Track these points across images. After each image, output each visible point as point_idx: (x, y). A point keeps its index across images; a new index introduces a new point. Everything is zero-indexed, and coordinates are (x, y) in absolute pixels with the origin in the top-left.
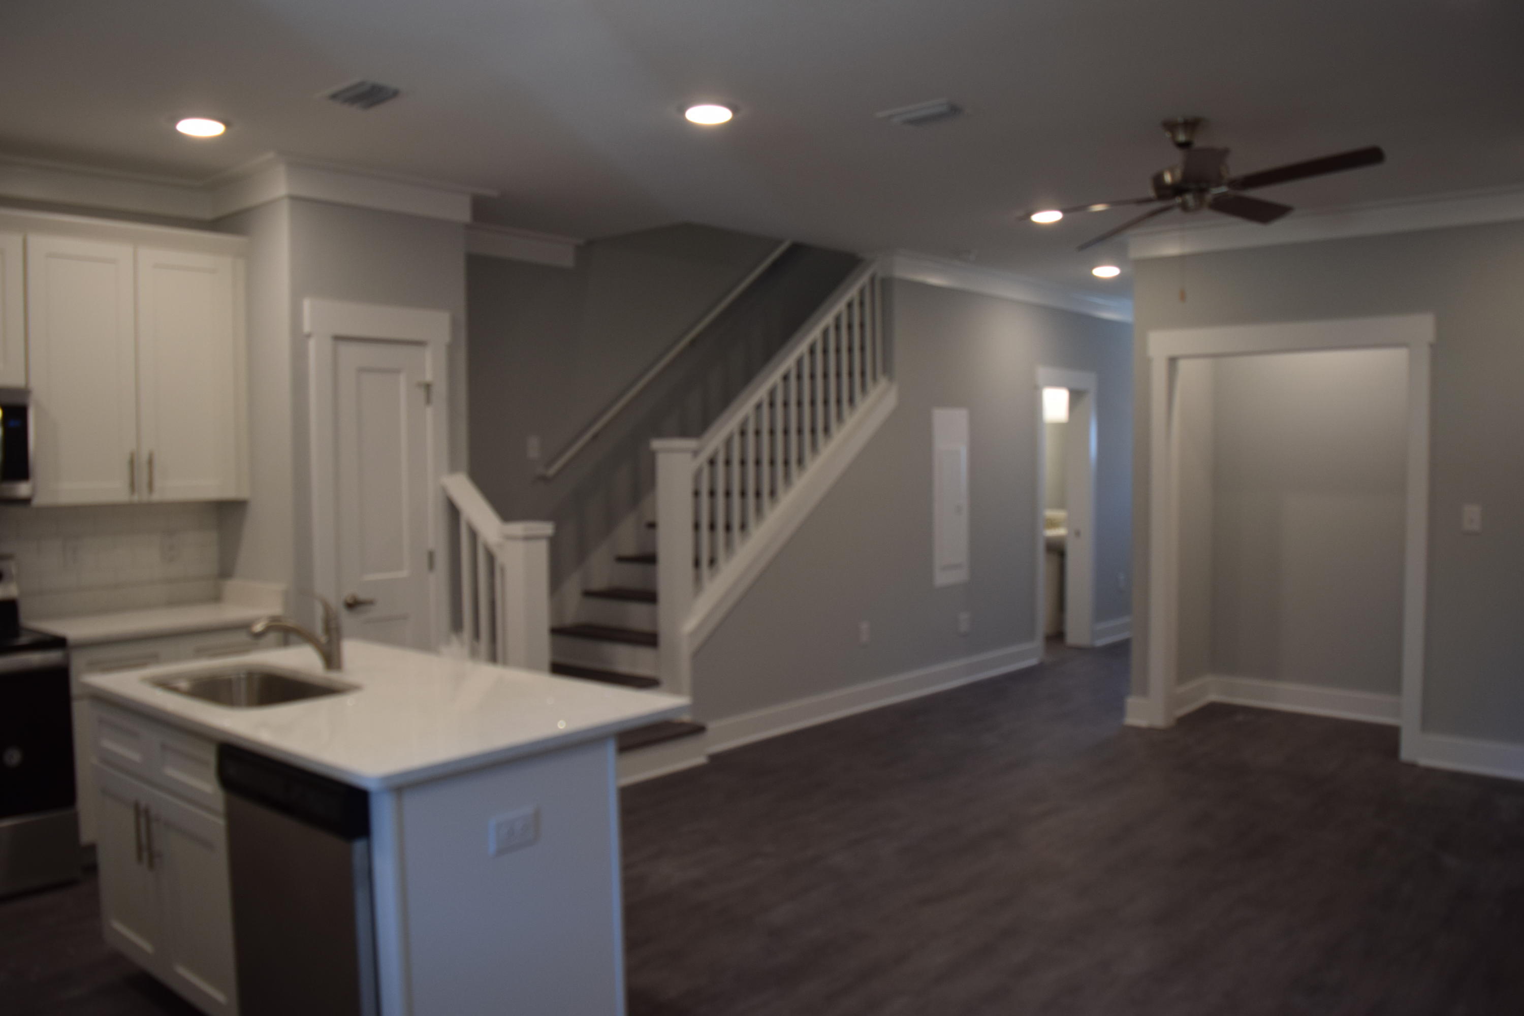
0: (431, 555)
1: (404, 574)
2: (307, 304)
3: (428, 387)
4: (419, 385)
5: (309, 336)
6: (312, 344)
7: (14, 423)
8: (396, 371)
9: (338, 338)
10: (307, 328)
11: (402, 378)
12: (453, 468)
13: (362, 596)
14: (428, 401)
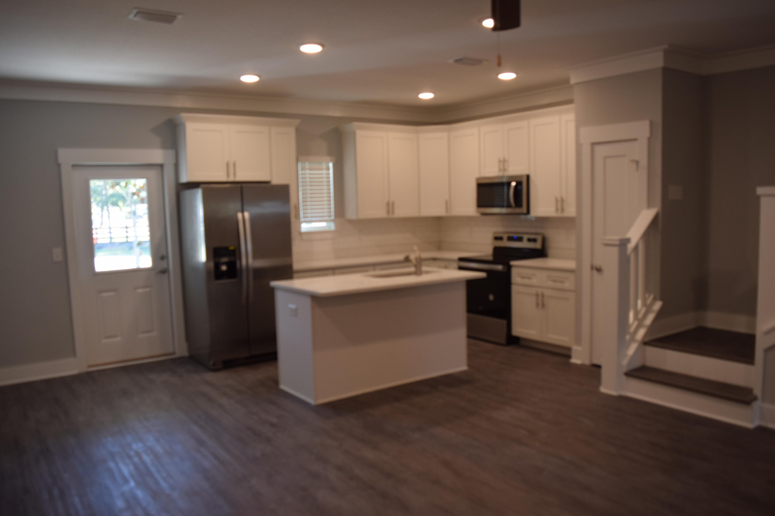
2: (582, 131)
3: (637, 162)
4: (632, 161)
5: (583, 145)
6: (584, 148)
7: (519, 188)
8: (623, 156)
9: (593, 144)
10: (582, 141)
11: (626, 159)
13: (601, 267)
14: (637, 169)
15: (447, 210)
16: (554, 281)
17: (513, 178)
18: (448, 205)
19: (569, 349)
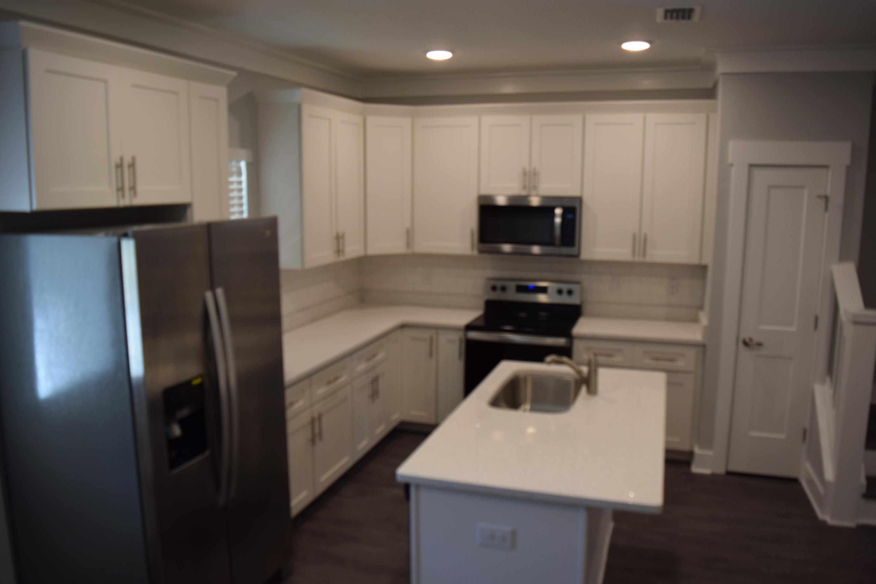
0: (816, 319)
1: (793, 329)
2: (732, 145)
3: (826, 198)
4: (819, 197)
5: (732, 165)
6: (733, 170)
7: (569, 216)
8: (802, 187)
9: (751, 166)
10: (730, 160)
11: (806, 192)
12: (843, 258)
13: (756, 339)
14: (826, 208)
15: (408, 245)
16: (657, 359)
17: (559, 200)
18: (409, 234)
19: (691, 454)
